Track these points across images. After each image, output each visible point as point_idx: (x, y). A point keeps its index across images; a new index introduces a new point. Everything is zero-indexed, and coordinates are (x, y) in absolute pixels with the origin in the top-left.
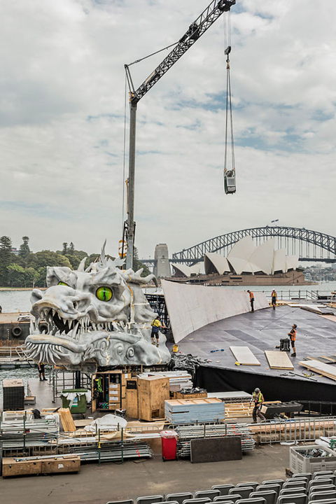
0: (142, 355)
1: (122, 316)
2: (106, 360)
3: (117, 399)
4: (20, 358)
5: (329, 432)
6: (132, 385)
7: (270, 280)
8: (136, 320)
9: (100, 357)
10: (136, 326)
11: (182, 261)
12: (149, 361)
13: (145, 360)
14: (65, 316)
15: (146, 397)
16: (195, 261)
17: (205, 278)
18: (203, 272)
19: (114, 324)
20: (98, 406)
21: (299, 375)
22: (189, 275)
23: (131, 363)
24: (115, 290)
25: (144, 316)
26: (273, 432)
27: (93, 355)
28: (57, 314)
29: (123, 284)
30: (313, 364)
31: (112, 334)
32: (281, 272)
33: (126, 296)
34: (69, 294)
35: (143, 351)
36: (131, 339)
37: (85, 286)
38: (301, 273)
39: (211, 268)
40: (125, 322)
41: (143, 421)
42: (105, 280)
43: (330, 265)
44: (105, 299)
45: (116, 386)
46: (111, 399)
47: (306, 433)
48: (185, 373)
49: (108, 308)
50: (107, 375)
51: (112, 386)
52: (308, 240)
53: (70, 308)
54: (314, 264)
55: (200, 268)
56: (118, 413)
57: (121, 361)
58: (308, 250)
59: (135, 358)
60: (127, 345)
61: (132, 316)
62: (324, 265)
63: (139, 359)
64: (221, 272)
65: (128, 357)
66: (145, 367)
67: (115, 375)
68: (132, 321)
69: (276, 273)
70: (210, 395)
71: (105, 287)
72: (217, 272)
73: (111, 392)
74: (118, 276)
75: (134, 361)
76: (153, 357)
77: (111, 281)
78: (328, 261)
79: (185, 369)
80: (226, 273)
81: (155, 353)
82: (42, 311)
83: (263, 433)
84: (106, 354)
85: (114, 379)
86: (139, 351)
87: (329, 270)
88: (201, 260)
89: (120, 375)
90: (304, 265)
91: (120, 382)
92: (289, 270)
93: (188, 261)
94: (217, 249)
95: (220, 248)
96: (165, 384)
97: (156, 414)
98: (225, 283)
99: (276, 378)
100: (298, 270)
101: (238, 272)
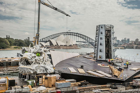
0: (47, 71)
1: (42, 60)
2: (38, 72)
3: (41, 82)
4: (5, 72)
5: (96, 88)
6: (46, 78)
7: (68, 48)
8: (45, 61)
9: (37, 71)
10: (45, 63)
11: (42, 41)
12: (49, 72)
13: (48, 72)
14: (30, 61)
15: (50, 81)
16: (46, 42)
17: (49, 46)
18: (49, 45)
19: (40, 62)
20: (36, 84)
21: (87, 75)
22: (45, 46)
23: (44, 73)
24: (41, 54)
25: (47, 60)
26: (83, 89)
27: (35, 71)
28: (28, 60)
29: (43, 52)
30: (90, 72)
31: (40, 65)
32: (71, 45)
33: (43, 55)
34: (31, 55)
35: (48, 69)
36: (45, 66)
37: (33, 52)
38: (77, 46)
39: (51, 44)
40: (42, 62)
41: (49, 88)
42: (39, 51)
43: (84, 43)
44: (38, 56)
45: (41, 79)
46: (40, 82)
47: (90, 89)
48: (58, 75)
49: (39, 58)
50: (39, 76)
51: (40, 79)
52: (78, 36)
53: (31, 59)
54: (80, 43)
55: (48, 44)
56: (43, 86)
57: (42, 72)
58: (78, 39)
59: (45, 71)
60: (44, 68)
61: (44, 60)
62: (83, 43)
63: (46, 71)
64: (54, 45)
65: (44, 71)
66: (48, 73)
67: (41, 76)
68: (44, 61)
69: (70, 45)
70: (66, 80)
71: (38, 53)
72: (53, 45)
73: (40, 81)
74: (42, 50)
75: (45, 72)
76: (50, 71)
77: (40, 51)
78: (84, 42)
79: (58, 74)
80: (56, 45)
81: (51, 70)
82: (23, 59)
83: (80, 89)
84: (38, 70)
85: (40, 77)
86: (46, 69)
87: (84, 45)
88: (48, 41)
89: (42, 76)
90: (77, 43)
91: (42, 78)
92: (73, 45)
93: (44, 41)
94: (53, 38)
95: (54, 38)
96: (55, 78)
97: (53, 86)
98: (55, 48)
99: (82, 75)
100: (76, 45)
101: (59, 45)
